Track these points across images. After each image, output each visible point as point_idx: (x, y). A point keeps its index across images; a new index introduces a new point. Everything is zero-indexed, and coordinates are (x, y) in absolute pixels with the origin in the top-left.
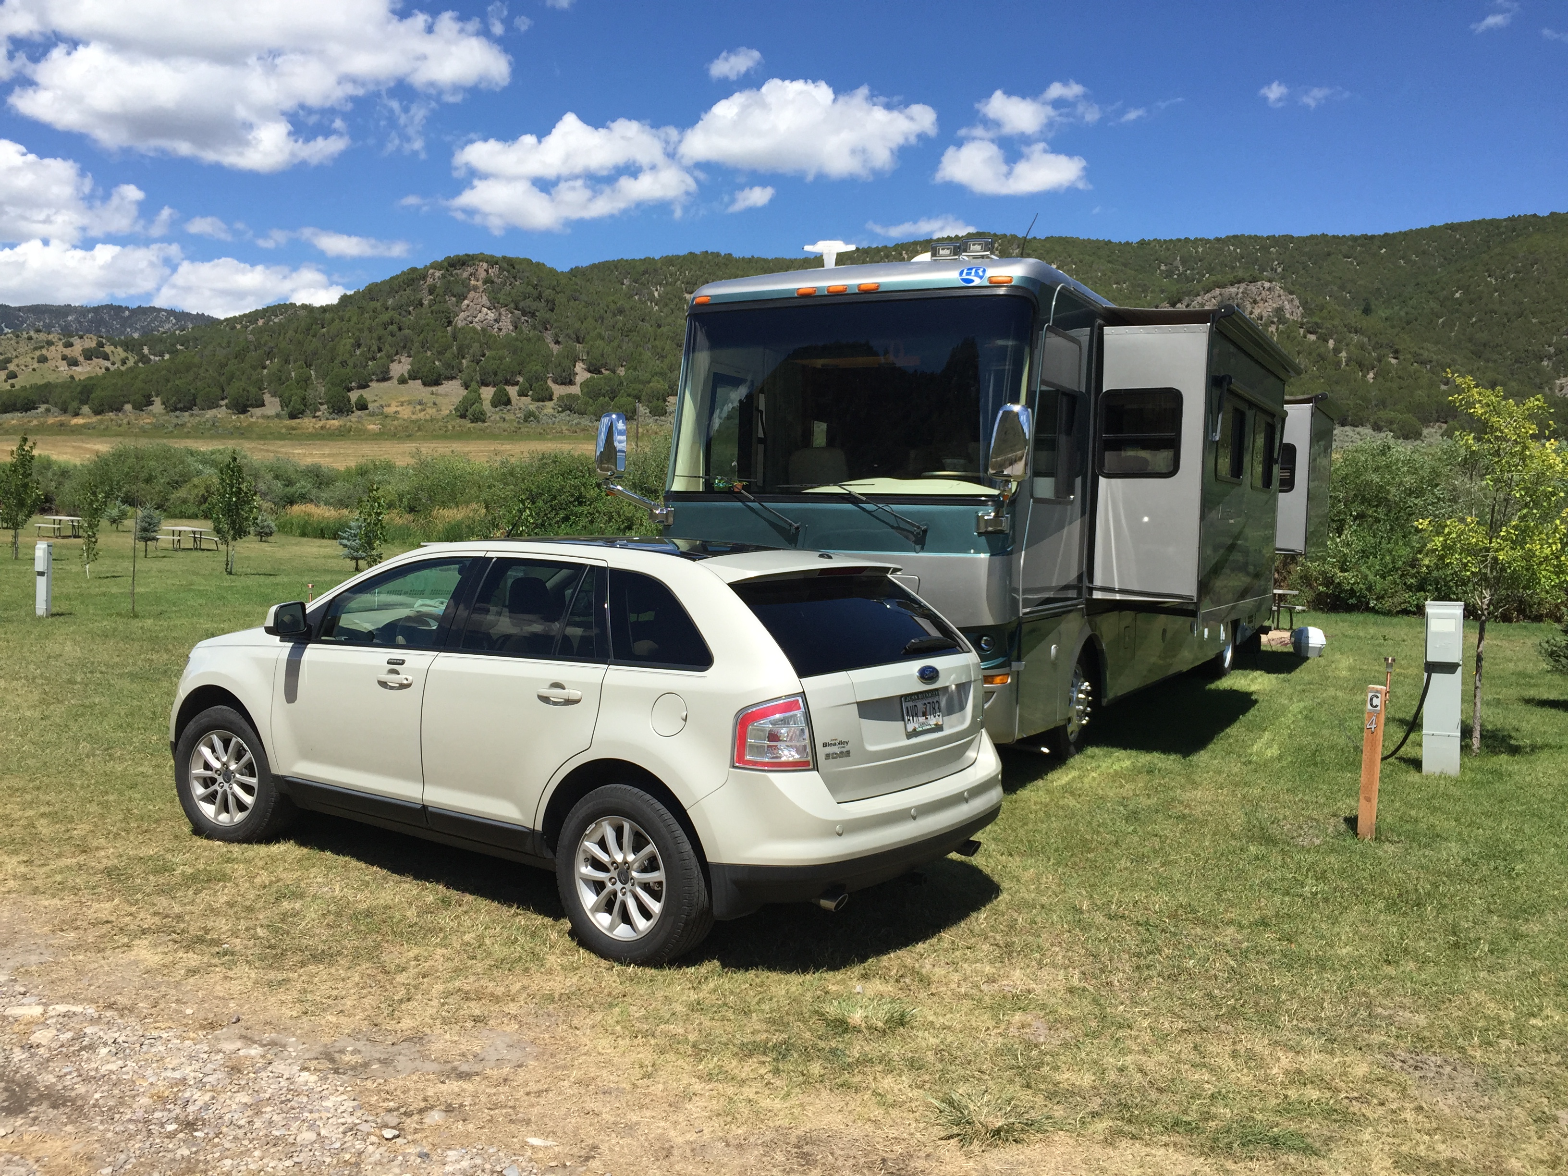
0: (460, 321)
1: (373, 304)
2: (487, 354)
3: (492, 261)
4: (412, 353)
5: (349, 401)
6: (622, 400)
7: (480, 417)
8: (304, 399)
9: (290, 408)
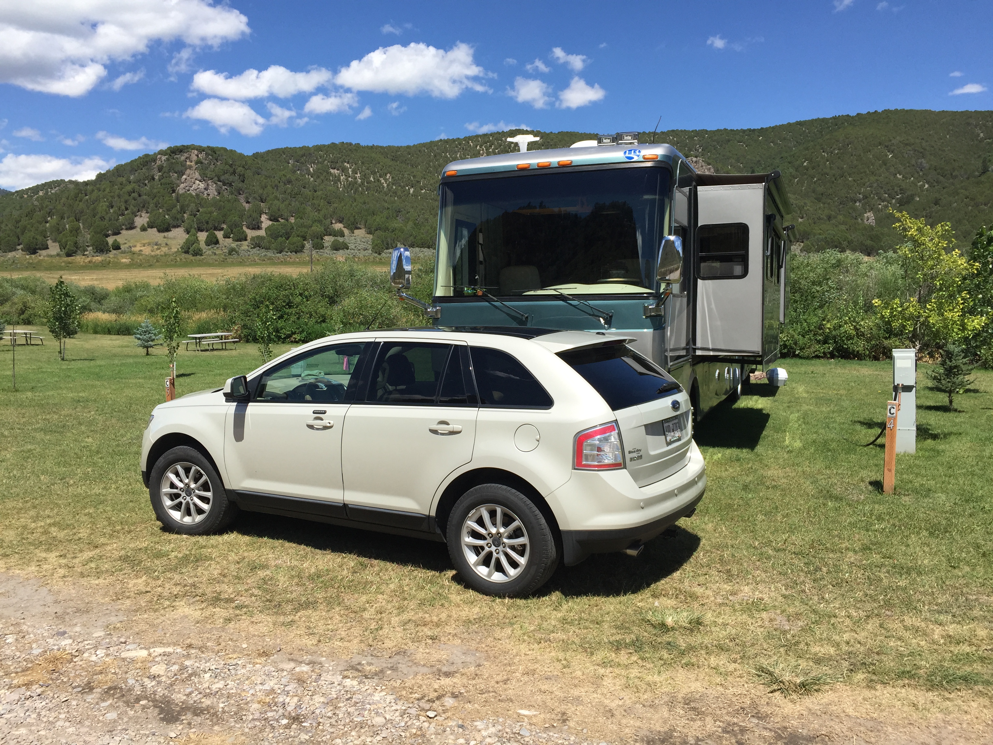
0: (181, 190)
1: (121, 179)
2: (201, 210)
3: (201, 150)
4: (149, 210)
5: (107, 243)
6: (294, 239)
7: (198, 253)
8: (76, 243)
9: (66, 250)
